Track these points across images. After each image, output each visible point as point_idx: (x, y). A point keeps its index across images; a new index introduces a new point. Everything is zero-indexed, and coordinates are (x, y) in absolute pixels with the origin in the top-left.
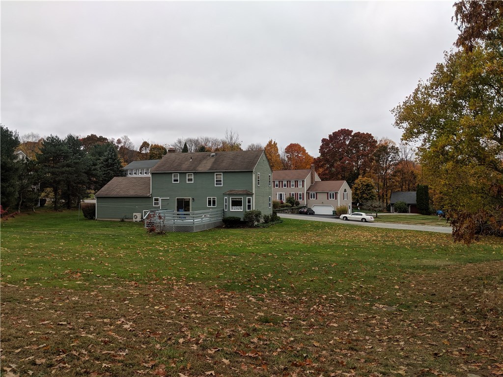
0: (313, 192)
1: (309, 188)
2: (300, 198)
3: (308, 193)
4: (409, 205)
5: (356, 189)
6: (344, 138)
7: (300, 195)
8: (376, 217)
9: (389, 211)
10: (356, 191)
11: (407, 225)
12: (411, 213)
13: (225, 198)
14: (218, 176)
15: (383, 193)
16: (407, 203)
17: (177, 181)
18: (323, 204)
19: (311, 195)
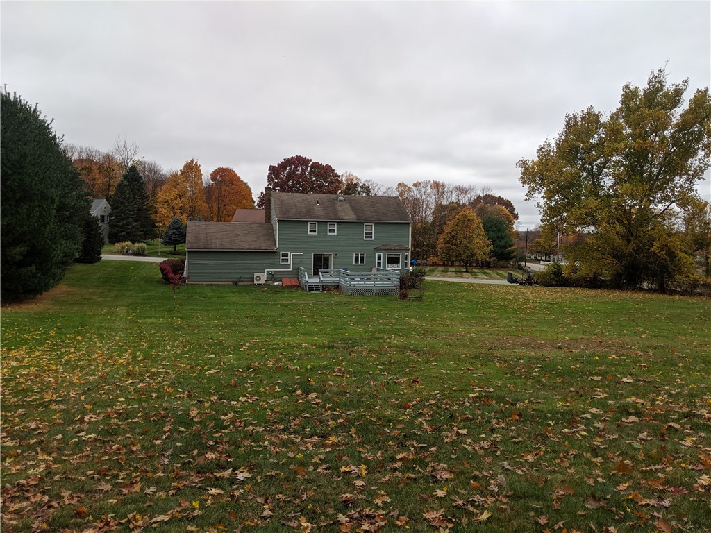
13: (377, 254)
14: (368, 228)
17: (315, 231)
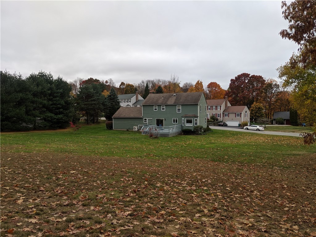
0: (226, 113)
1: (224, 111)
2: (219, 117)
3: (223, 114)
4: (285, 120)
5: (252, 110)
6: (244, 79)
7: (219, 115)
8: (265, 128)
9: (272, 124)
10: (252, 112)
11: (284, 133)
12: (286, 124)
13: (183, 119)
14: (179, 107)
15: (269, 113)
16: (284, 118)
17: (156, 109)
18: (232, 120)
19: (225, 115)
